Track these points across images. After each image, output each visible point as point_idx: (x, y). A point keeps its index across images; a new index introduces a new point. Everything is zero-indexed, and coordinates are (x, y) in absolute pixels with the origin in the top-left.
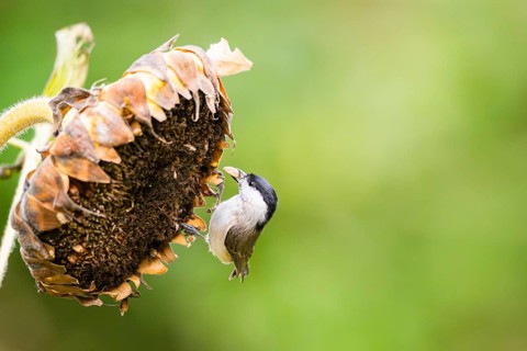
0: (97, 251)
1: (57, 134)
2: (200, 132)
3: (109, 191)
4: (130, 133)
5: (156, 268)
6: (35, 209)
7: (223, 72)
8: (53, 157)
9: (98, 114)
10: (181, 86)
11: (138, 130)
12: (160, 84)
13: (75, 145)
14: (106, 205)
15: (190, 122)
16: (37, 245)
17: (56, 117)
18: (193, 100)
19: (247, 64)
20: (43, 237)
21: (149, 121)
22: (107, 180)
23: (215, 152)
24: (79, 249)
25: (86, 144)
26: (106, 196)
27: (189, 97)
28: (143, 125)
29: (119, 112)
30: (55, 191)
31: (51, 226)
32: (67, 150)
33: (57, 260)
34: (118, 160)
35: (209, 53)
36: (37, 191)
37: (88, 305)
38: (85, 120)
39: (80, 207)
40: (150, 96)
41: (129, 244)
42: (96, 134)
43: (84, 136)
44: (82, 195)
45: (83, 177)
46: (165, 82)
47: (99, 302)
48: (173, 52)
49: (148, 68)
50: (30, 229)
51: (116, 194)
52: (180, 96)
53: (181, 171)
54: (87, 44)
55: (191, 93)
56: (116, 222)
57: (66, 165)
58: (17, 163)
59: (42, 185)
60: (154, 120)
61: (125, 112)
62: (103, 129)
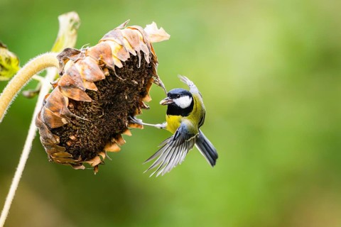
0: (83, 139)
1: (61, 74)
2: (140, 73)
3: (90, 106)
4: (103, 75)
5: (114, 148)
6: (49, 116)
7: (153, 40)
8: (60, 87)
9: (85, 63)
10: (131, 48)
11: (107, 73)
12: (119, 47)
13: (72, 80)
14: (88, 114)
15: (135, 68)
16: (50, 135)
17: (61, 64)
18: (137, 56)
19: (167, 36)
20: (53, 131)
21: (113, 68)
22: (90, 100)
23: (147, 85)
24: (73, 138)
25: (79, 80)
26: (88, 109)
27: (135, 54)
28: (110, 70)
29: (97, 63)
30: (61, 106)
31: (58, 125)
32: (68, 83)
33: (60, 144)
34: (96, 89)
35: (145, 30)
36: (50, 105)
37: (76, 168)
38: (78, 67)
39: (75, 115)
40: (114, 53)
41: (100, 135)
42: (84, 74)
43: (77, 76)
44: (76, 108)
45: (76, 98)
46: (122, 46)
47: (83, 167)
48: (126, 29)
49: (113, 39)
50: (46, 127)
51: (94, 108)
52: (130, 54)
53: (129, 95)
54: (76, 24)
55: (136, 52)
56: (93, 123)
57: (67, 91)
58: (37, 89)
59: (53, 102)
60: (116, 67)
61: (100, 63)
62: (88, 72)
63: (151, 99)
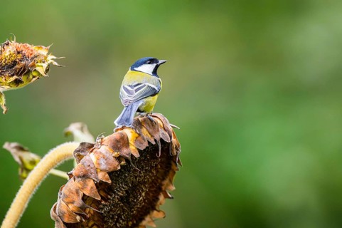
4: (118, 165)
9: (101, 153)
10: (150, 136)
11: (123, 162)
12: (137, 135)
13: (86, 171)
15: (156, 158)
18: (157, 145)
21: (130, 157)
25: (92, 171)
27: (154, 143)
28: (127, 160)
30: (76, 198)
31: (72, 221)
32: (81, 174)
34: (110, 182)
38: (93, 157)
40: (131, 142)
42: (99, 164)
43: (92, 166)
46: (140, 134)
50: (61, 220)
52: (149, 143)
55: (155, 140)
59: (67, 193)
60: (132, 155)
62: (102, 162)
63: (174, 188)
